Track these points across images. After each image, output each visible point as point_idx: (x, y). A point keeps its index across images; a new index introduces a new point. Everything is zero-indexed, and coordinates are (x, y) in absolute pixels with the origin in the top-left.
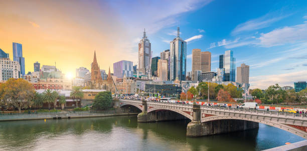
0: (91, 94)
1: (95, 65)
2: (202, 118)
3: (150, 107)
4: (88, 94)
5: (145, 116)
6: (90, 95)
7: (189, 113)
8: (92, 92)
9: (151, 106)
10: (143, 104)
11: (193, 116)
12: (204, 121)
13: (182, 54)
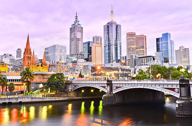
1: (28, 50)
5: (111, 97)
9: (118, 86)
13: (117, 38)
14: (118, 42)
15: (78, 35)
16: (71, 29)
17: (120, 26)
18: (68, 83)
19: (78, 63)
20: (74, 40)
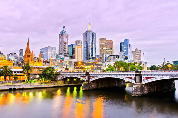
1: (28, 50)
4: (35, 70)
8: (38, 68)
10: (86, 75)
13: (93, 42)
14: (94, 45)
16: (60, 35)
17: (95, 33)
18: (58, 74)
19: (65, 60)
20: (62, 43)
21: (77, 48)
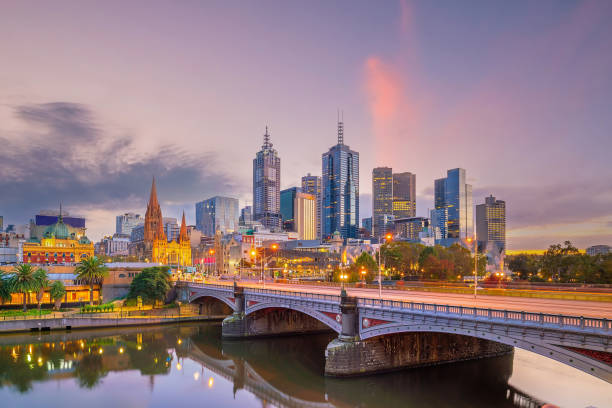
0: (126, 273)
2: (363, 327)
3: (252, 303)
4: (118, 273)
5: (240, 322)
6: (121, 276)
7: (333, 316)
8: (127, 269)
9: (253, 300)
10: (235, 296)
11: (341, 323)
12: (368, 336)
13: (349, 180)
15: (271, 174)
16: (255, 161)
17: (357, 154)
19: (256, 236)
20: (261, 185)
21: (302, 199)
